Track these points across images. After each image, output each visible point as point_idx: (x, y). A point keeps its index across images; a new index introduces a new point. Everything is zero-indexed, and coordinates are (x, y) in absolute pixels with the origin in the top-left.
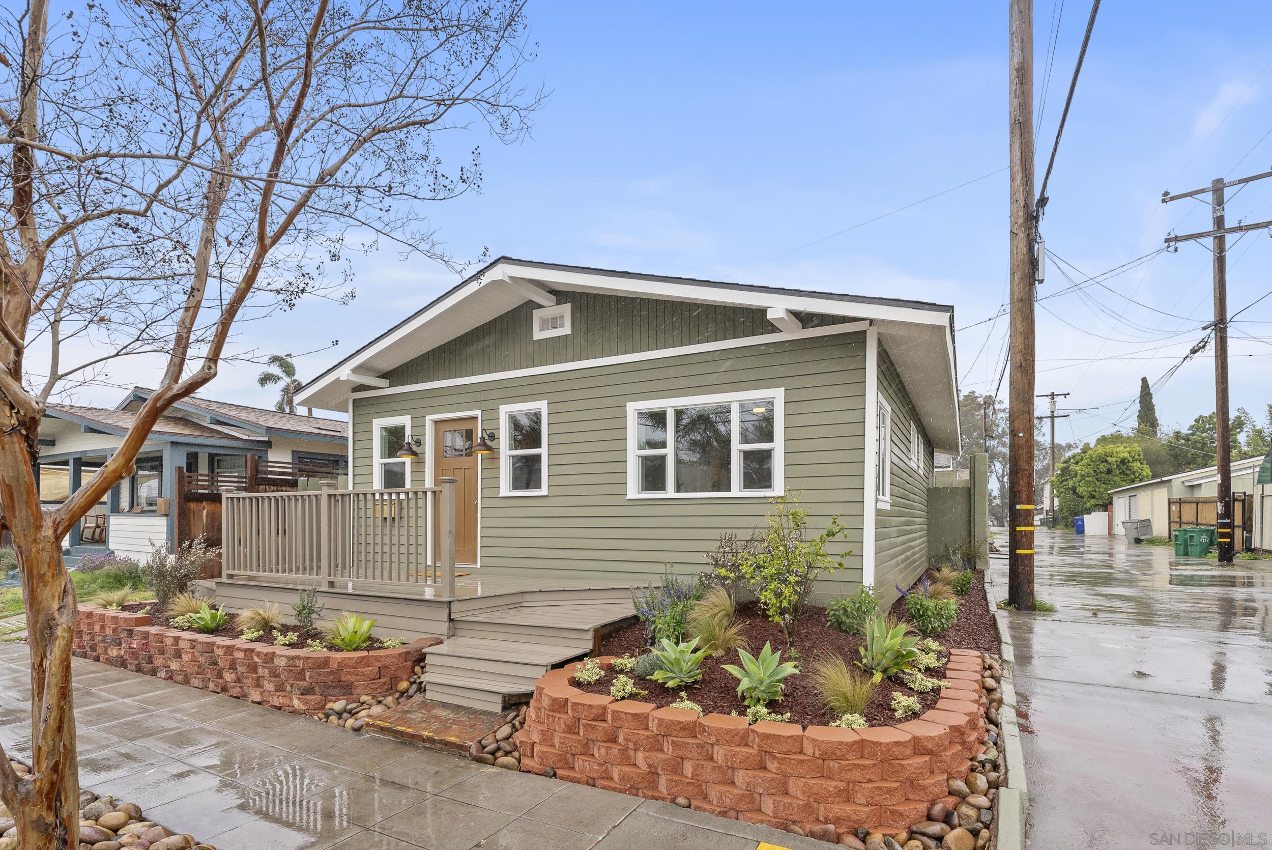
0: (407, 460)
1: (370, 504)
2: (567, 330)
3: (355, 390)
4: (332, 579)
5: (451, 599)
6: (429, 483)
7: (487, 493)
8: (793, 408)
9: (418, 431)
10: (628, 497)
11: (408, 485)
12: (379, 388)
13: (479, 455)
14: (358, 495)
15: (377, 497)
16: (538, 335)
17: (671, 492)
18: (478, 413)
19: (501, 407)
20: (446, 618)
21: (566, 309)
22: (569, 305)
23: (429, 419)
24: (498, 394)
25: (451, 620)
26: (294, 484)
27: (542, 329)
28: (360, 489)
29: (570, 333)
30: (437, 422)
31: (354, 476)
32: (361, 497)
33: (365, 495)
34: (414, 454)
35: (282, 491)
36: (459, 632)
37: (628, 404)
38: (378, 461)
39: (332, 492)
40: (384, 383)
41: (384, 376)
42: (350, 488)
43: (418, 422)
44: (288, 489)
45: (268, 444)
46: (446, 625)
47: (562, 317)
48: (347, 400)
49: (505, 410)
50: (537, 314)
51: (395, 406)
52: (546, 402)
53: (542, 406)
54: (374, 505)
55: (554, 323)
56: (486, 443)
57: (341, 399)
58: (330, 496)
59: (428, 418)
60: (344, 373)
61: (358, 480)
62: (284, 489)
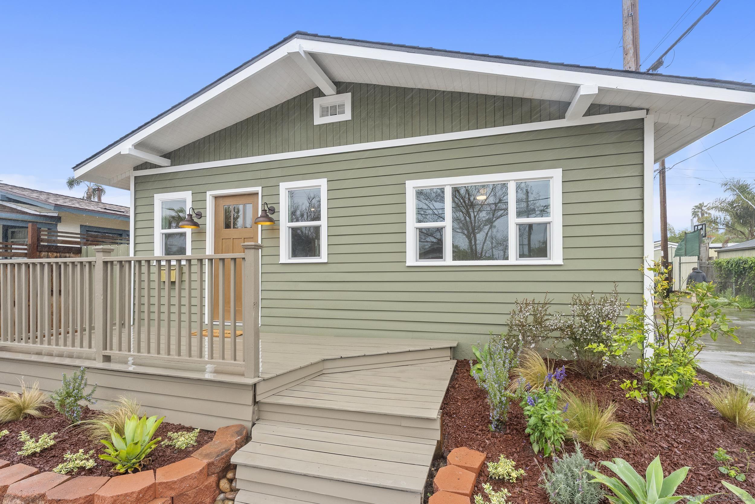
0: (188, 230)
1: (154, 270)
2: (347, 116)
3: (136, 168)
4: (108, 352)
5: (256, 380)
6: (209, 251)
7: (267, 260)
8: (572, 187)
9: (199, 205)
10: (408, 264)
11: (189, 252)
12: (160, 167)
13: (260, 226)
14: (140, 262)
15: (163, 263)
16: (318, 120)
17: (448, 260)
18: (259, 189)
19: (281, 184)
20: (250, 401)
21: (347, 98)
22: (349, 95)
23: (210, 195)
24: (278, 172)
25: (255, 402)
26: (78, 252)
27: (322, 115)
28: (141, 256)
29: (350, 119)
30: (216, 198)
31: (135, 244)
32: (143, 263)
33: (148, 262)
34: (196, 224)
35: (66, 257)
36: (265, 415)
37: (407, 182)
38: (159, 232)
39: (108, 259)
40: (165, 162)
41: (167, 156)
42: (132, 254)
43: (199, 197)
44: (72, 255)
45: (58, 219)
46: (251, 409)
47: (342, 106)
48: (129, 178)
49: (284, 187)
50: (317, 102)
51: (176, 183)
52: (326, 180)
53: (322, 183)
54: (160, 270)
55: (334, 110)
56: (267, 215)
57: (124, 176)
58: (105, 263)
59: (209, 193)
60: (126, 147)
61: (139, 247)
62: (67, 255)
